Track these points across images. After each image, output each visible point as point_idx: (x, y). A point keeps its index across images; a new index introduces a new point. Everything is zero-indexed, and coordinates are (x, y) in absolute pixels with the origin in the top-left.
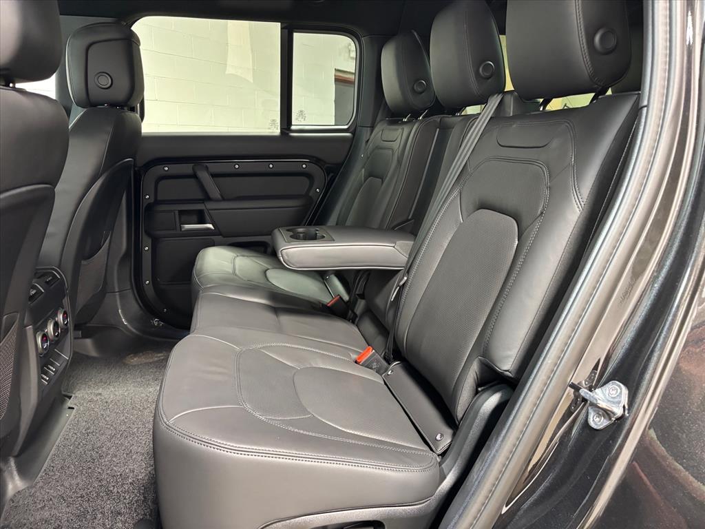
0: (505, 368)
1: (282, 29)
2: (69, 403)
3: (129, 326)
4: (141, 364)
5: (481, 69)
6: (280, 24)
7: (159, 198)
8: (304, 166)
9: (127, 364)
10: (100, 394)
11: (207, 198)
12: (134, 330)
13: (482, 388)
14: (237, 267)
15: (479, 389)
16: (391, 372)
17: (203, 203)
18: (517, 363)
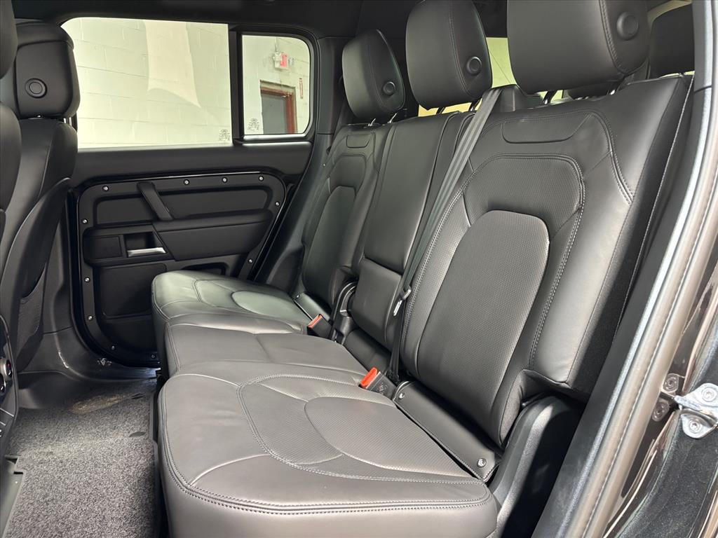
0: (562, 379)
1: (230, 30)
2: (15, 467)
3: (72, 370)
4: (92, 412)
5: (468, 66)
6: (227, 25)
7: (99, 223)
8: (261, 179)
9: (75, 414)
10: (51, 453)
11: (156, 219)
12: (78, 374)
13: (527, 402)
14: (200, 292)
15: (524, 404)
16: (401, 394)
17: (152, 224)
18: (574, 373)
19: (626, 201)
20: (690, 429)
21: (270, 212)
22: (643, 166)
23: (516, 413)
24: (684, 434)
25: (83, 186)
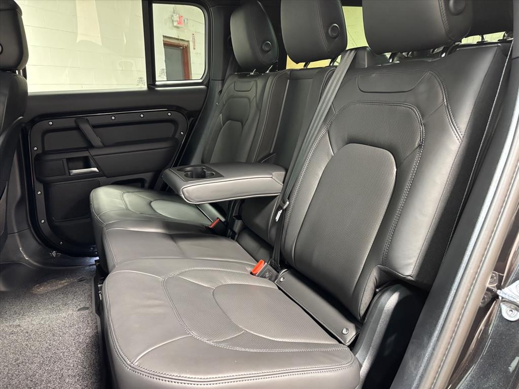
0: (407, 274)
3: (31, 261)
4: (48, 292)
5: (330, 30)
7: (46, 149)
8: (169, 114)
9: (35, 294)
10: (19, 325)
11: (90, 146)
12: (35, 264)
13: (380, 289)
14: (127, 202)
15: (377, 290)
16: (282, 278)
17: (88, 150)
18: (417, 268)
19: (457, 140)
20: (508, 314)
21: (176, 139)
22: (470, 114)
23: (371, 297)
24: (503, 317)
25: (33, 122)
